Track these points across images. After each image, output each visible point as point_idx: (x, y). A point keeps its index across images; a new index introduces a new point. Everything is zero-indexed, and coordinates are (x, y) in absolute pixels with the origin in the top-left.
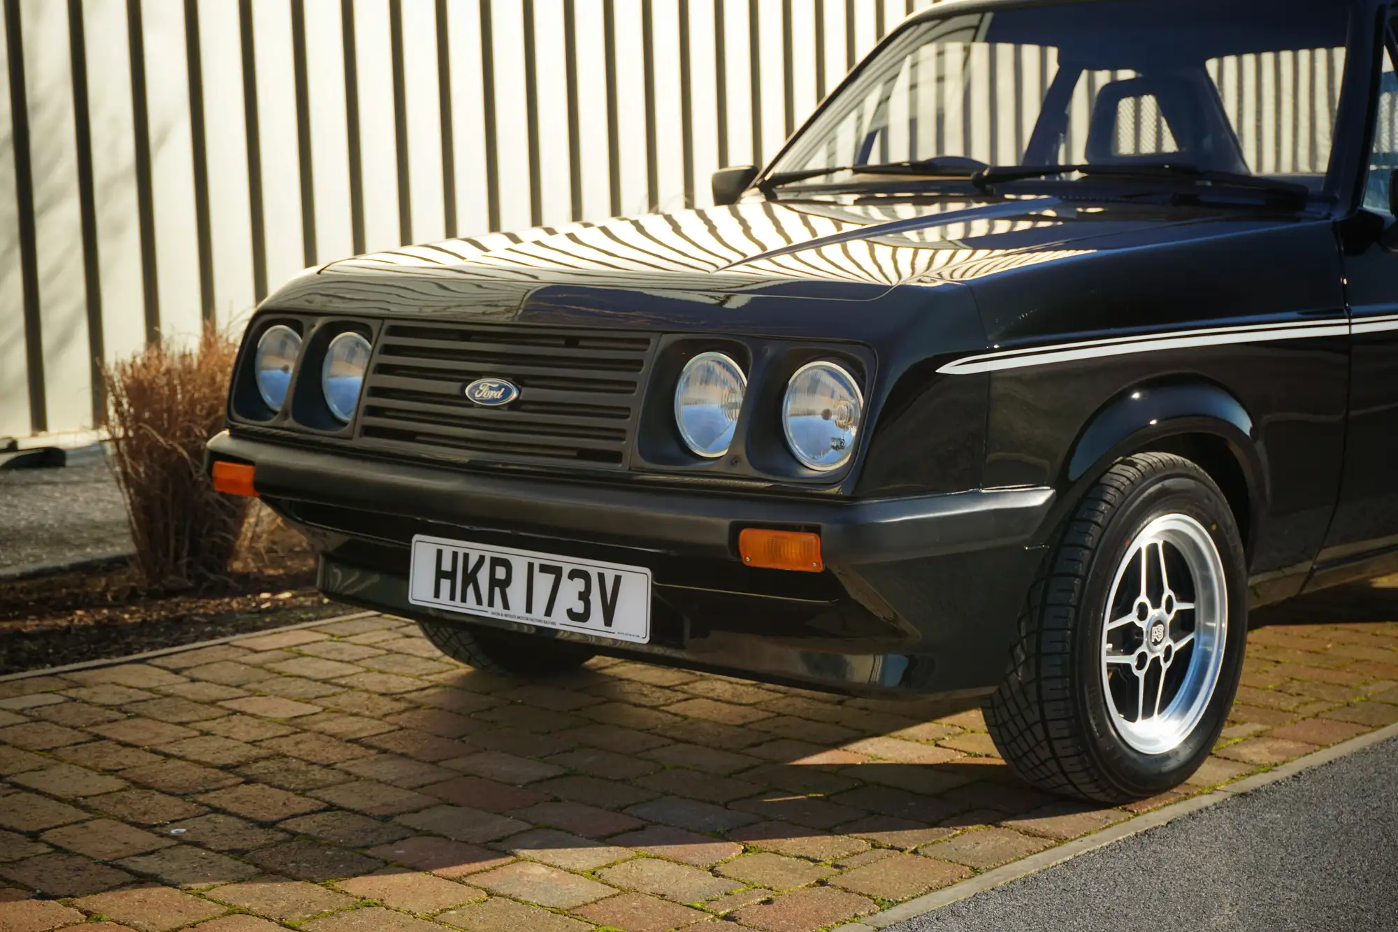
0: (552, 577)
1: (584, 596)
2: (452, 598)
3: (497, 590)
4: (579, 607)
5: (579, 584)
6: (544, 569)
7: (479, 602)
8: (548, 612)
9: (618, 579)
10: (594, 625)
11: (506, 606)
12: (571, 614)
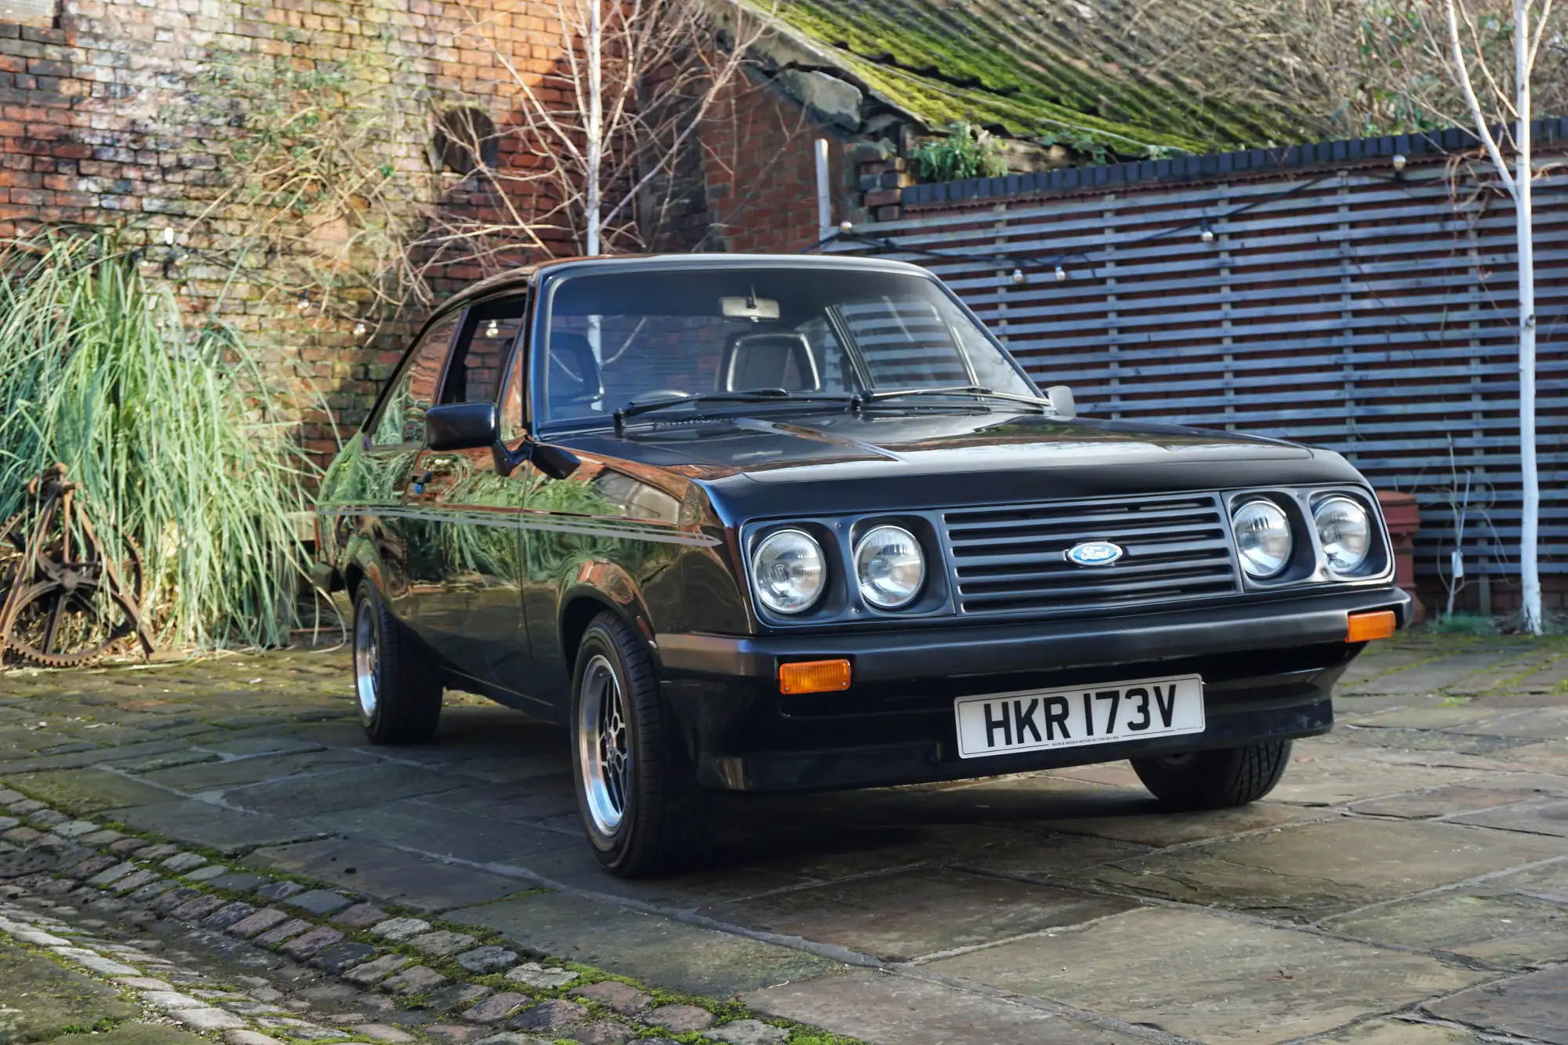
0: (1109, 701)
1: (1143, 709)
2: (1009, 741)
3: (1055, 726)
4: (1139, 718)
5: (1138, 700)
6: (1100, 696)
7: (1038, 738)
8: (1110, 730)
9: (1172, 689)
10: (1157, 729)
11: (1066, 734)
12: (1133, 726)
